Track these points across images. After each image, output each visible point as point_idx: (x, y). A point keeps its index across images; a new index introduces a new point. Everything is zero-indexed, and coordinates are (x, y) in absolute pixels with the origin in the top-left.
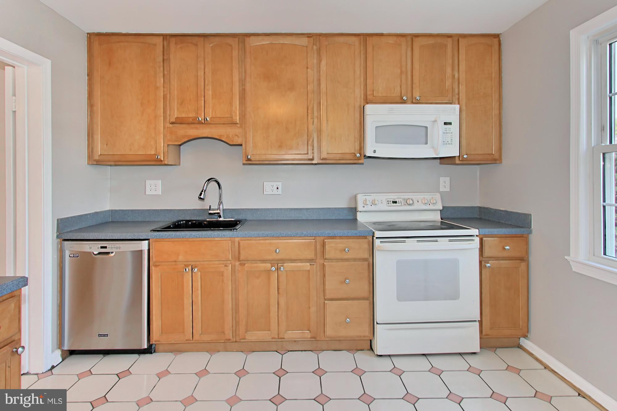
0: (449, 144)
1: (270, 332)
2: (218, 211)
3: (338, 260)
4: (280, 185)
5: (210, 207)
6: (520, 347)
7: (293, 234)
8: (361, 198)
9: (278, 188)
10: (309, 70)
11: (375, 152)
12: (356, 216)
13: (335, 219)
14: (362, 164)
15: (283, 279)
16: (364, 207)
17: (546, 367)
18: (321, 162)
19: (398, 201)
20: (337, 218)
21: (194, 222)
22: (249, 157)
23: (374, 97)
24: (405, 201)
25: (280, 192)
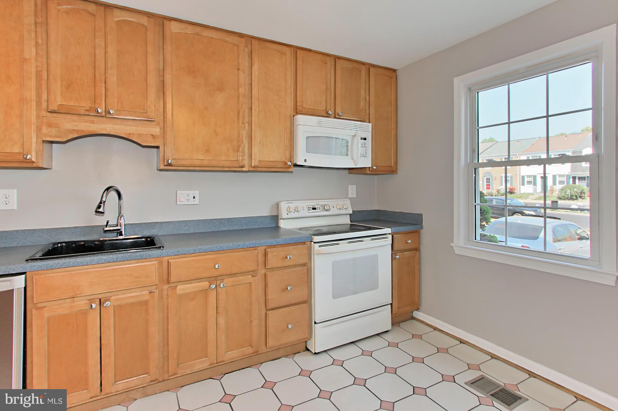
0: (364, 156)
1: (206, 358)
2: (118, 228)
3: (279, 268)
4: (197, 193)
5: (107, 223)
6: (413, 318)
7: (235, 246)
8: (284, 206)
9: (194, 197)
10: (240, 72)
11: (305, 161)
12: (278, 223)
13: (257, 228)
14: (292, 172)
15: (222, 296)
16: (287, 214)
17: (435, 329)
18: (252, 169)
19: (317, 207)
20: (260, 227)
21: (83, 243)
22: (170, 162)
23: (303, 109)
24: (323, 207)
25: (197, 201)
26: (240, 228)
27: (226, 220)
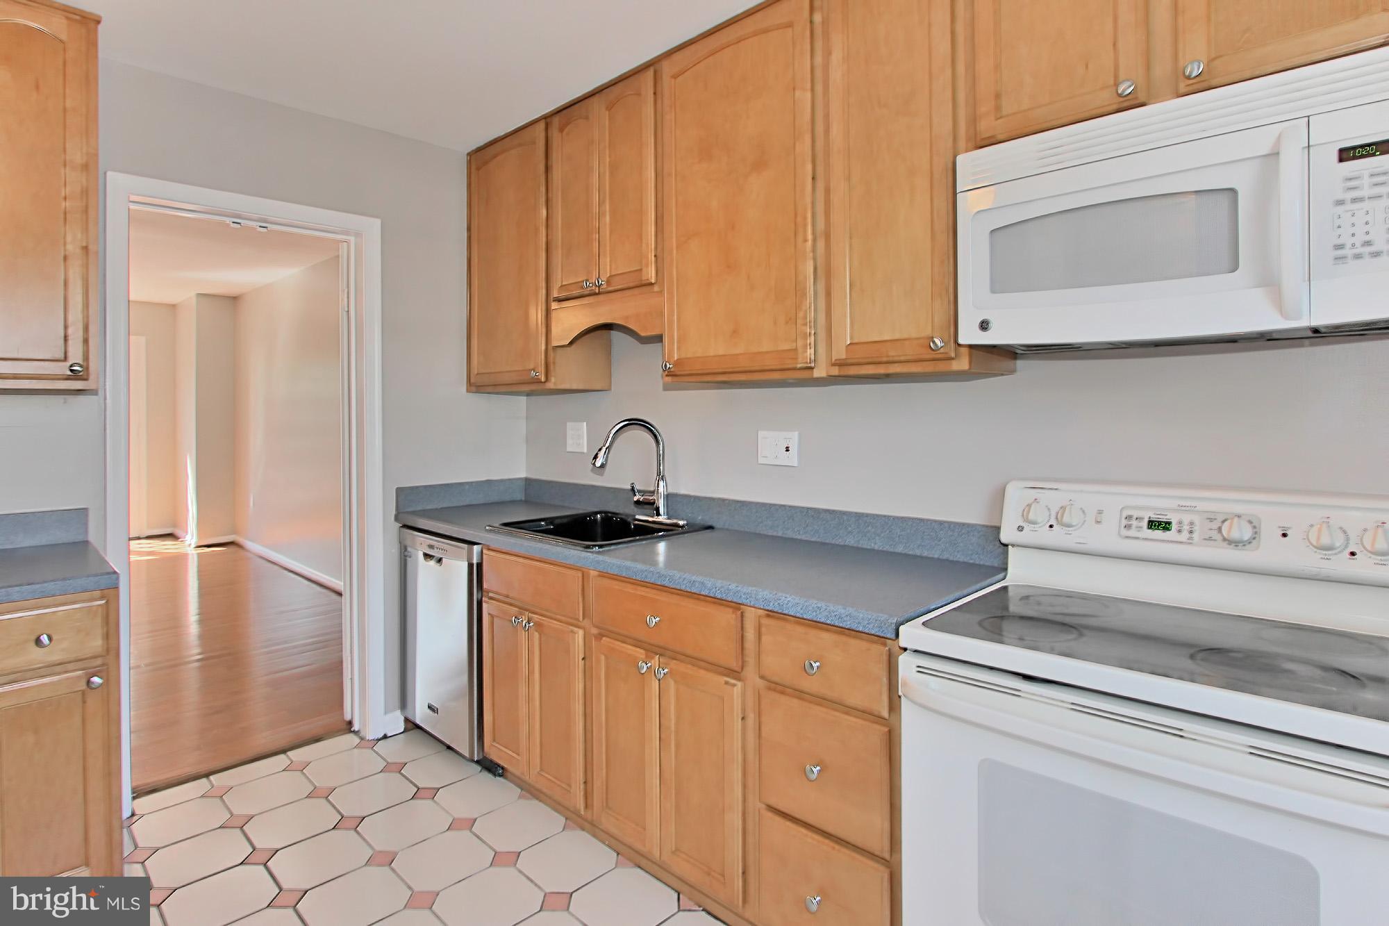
4: (793, 439)
8: (1016, 496)
9: (788, 449)
10: (798, 94)
11: (984, 326)
12: (1004, 558)
13: (938, 559)
16: (1020, 529)
18: (835, 372)
19: (1178, 522)
20: (946, 556)
22: (668, 366)
23: (998, 122)
24: (1215, 525)
25: (793, 459)
26: (887, 548)
27: (853, 519)
